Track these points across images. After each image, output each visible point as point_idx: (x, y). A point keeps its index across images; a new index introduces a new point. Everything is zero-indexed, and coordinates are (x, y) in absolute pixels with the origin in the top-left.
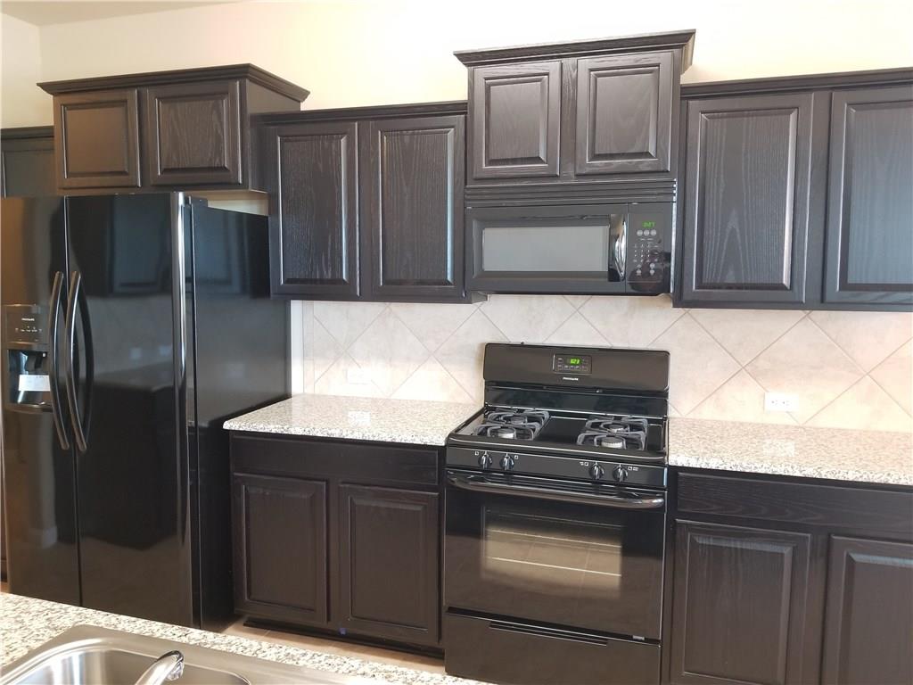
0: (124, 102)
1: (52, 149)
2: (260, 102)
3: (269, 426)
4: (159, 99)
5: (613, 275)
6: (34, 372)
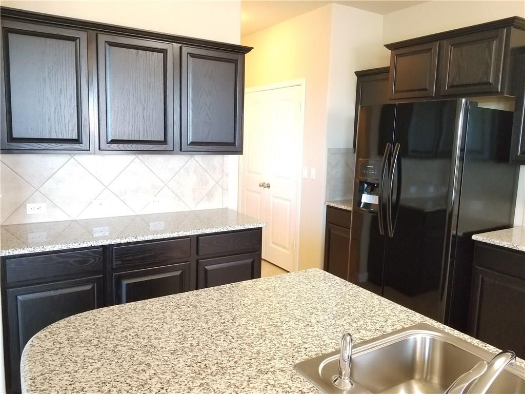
0: (430, 50)
1: (387, 79)
3: (503, 243)
4: (452, 46)
6: (369, 193)
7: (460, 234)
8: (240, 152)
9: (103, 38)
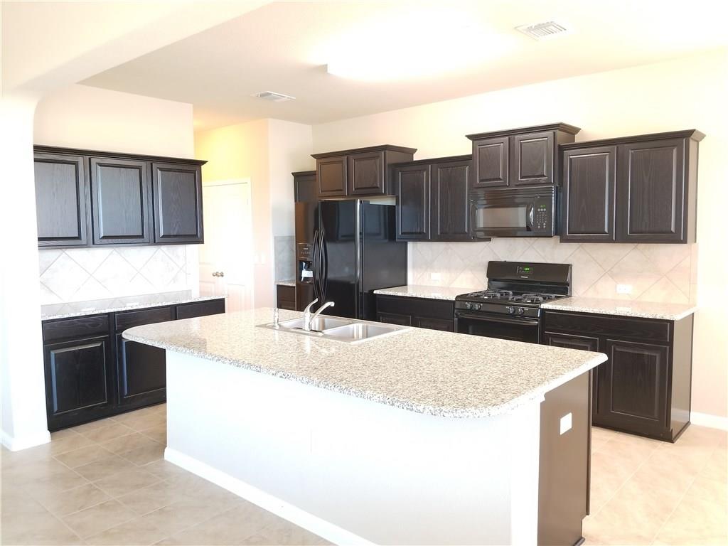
0: (341, 162)
1: (315, 180)
2: (393, 158)
4: (355, 159)
5: (528, 228)
6: (307, 269)
7: (366, 291)
8: (201, 241)
9: (95, 160)
